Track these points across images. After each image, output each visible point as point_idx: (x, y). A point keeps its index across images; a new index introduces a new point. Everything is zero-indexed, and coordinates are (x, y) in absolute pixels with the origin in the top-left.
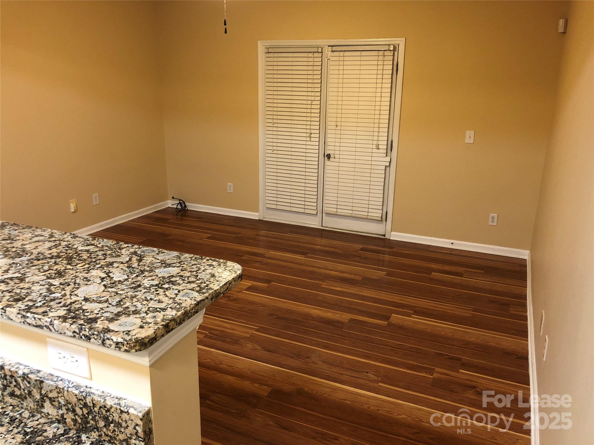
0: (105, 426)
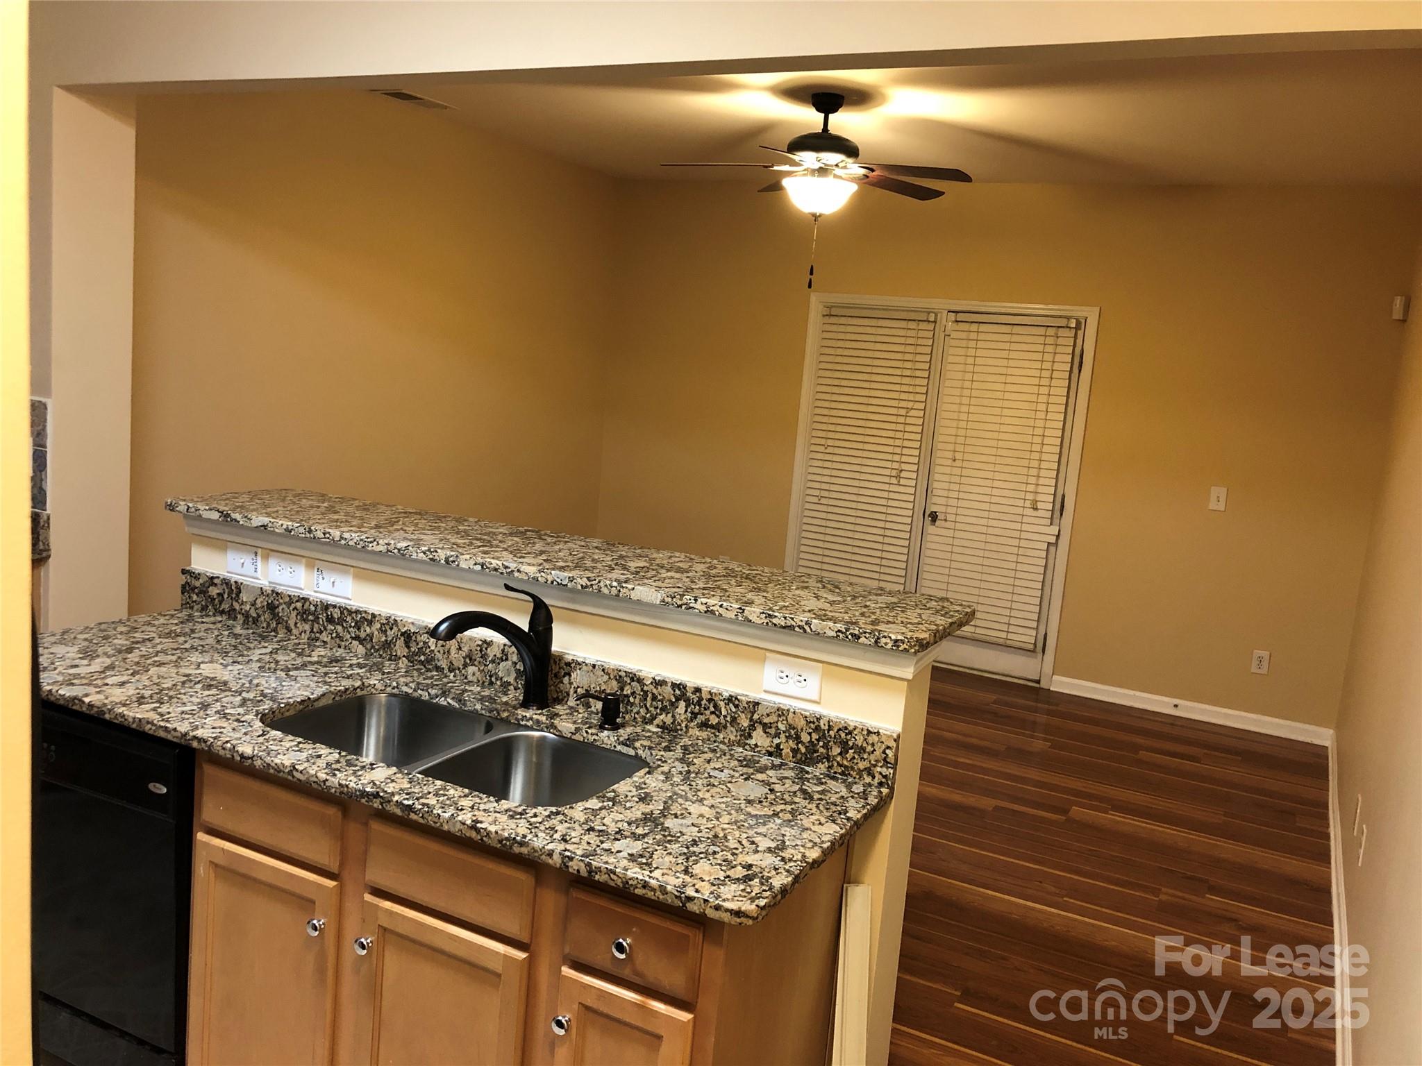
0: (840, 754)
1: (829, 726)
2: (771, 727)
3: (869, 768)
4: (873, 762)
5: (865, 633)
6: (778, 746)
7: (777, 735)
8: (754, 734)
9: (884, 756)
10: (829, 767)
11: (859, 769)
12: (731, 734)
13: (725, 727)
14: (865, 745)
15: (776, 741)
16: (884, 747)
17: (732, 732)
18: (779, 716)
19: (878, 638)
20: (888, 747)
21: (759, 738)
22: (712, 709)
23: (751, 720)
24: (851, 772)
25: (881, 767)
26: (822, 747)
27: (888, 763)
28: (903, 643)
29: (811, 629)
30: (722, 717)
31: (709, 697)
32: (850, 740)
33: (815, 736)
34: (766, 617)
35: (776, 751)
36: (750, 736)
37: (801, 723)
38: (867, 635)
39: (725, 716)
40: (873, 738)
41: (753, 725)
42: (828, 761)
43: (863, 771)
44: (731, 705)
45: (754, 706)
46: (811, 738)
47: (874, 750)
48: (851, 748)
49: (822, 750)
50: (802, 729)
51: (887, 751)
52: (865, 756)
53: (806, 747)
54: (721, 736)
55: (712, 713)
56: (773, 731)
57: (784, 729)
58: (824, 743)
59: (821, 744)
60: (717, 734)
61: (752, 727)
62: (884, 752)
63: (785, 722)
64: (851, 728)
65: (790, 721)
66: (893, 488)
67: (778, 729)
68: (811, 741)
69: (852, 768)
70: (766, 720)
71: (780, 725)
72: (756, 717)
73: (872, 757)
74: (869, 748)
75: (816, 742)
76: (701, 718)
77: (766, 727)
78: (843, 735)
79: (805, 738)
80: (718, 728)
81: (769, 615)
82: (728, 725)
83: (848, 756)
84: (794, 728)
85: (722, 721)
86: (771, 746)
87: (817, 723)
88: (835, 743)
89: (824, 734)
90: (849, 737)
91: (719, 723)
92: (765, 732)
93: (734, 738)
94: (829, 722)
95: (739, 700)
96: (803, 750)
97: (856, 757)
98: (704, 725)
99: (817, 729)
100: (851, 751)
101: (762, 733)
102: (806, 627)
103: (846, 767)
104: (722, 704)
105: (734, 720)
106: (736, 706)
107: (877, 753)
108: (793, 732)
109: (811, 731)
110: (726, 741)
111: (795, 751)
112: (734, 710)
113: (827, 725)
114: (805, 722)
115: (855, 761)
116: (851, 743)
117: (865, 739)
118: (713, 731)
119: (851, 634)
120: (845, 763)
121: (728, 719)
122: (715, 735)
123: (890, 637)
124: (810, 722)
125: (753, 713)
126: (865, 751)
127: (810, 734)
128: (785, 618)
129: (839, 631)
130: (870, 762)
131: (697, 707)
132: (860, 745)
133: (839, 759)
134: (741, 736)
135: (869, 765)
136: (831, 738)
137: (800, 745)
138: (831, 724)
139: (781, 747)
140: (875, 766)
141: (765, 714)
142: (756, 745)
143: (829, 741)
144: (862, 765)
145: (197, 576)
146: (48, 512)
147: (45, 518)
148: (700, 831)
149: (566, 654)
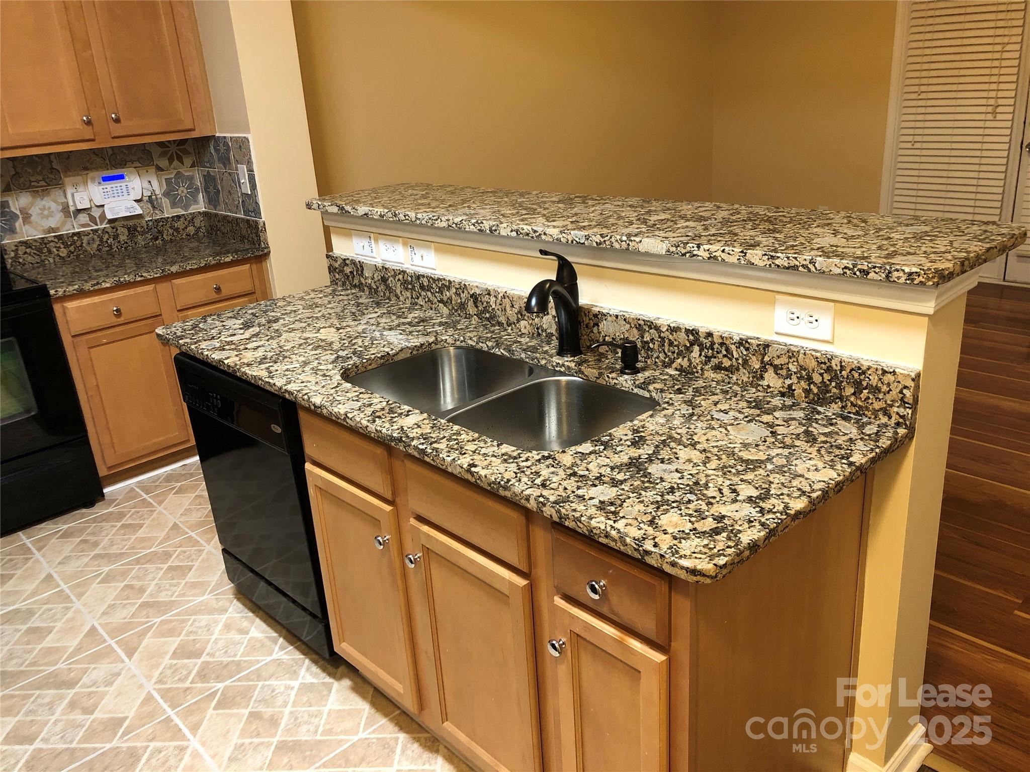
0: (854, 394)
1: (841, 366)
2: (782, 369)
3: (885, 408)
4: (889, 402)
5: (875, 267)
6: (790, 386)
7: (789, 376)
8: (766, 375)
9: (901, 395)
10: (843, 407)
11: (874, 409)
12: (744, 376)
13: (738, 369)
14: (880, 385)
15: (788, 382)
16: (900, 386)
17: (744, 373)
18: (790, 357)
19: (890, 272)
20: (905, 387)
21: (771, 379)
22: (725, 353)
23: (762, 362)
24: (866, 412)
25: (898, 407)
26: (835, 387)
27: (905, 403)
28: (919, 276)
29: (816, 268)
30: (734, 360)
31: (721, 341)
32: (864, 380)
33: (827, 377)
34: (768, 259)
35: (788, 392)
36: (762, 378)
37: (813, 364)
38: (877, 270)
39: (737, 359)
40: (889, 378)
41: (764, 367)
42: (842, 401)
43: (878, 411)
44: (742, 348)
45: (764, 349)
46: (823, 379)
47: (890, 390)
48: (866, 389)
49: (834, 390)
50: (813, 370)
51: (905, 391)
52: (881, 396)
53: (818, 387)
54: (735, 378)
55: (725, 356)
56: (784, 372)
57: (795, 370)
58: (837, 383)
59: (833, 384)
60: (731, 376)
61: (764, 369)
62: (901, 392)
63: (796, 363)
64: (864, 368)
65: (802, 363)
66: (988, 124)
67: (790, 370)
68: (823, 382)
69: (867, 409)
70: (777, 362)
71: (790, 366)
72: (766, 359)
73: (889, 398)
74: (885, 388)
75: (828, 383)
76: (714, 361)
77: (776, 368)
78: (856, 375)
79: (817, 378)
80: (731, 370)
81: (771, 256)
82: (740, 367)
83: (862, 396)
84: (805, 369)
85: (735, 363)
86: (783, 387)
87: (828, 364)
88: (848, 383)
89: (836, 375)
90: (862, 377)
91: (732, 366)
92: (777, 374)
93: (747, 380)
94: (841, 362)
95: (749, 344)
96: (815, 390)
97: (871, 397)
98: (718, 368)
99: (829, 369)
100: (865, 391)
101: (773, 375)
102: (811, 266)
103: (860, 407)
104: (733, 347)
105: (745, 362)
106: (747, 349)
107: (893, 393)
108: (804, 373)
109: (822, 371)
110: (740, 382)
111: (807, 392)
112: (745, 353)
113: (839, 365)
114: (816, 363)
115: (870, 401)
116: (864, 383)
117: (880, 379)
118: (726, 373)
119: (860, 270)
120: (859, 403)
121: (740, 361)
122: (729, 377)
123: (903, 271)
124: (822, 363)
125: (764, 355)
126: (880, 391)
127: (821, 374)
128: (788, 258)
129: (846, 268)
130: (886, 402)
131: (710, 351)
132: (874, 385)
133: (852, 399)
134: (753, 377)
135: (885, 406)
136: (843, 378)
137: (812, 386)
138: (843, 364)
139: (793, 388)
140: (891, 406)
141: (775, 356)
142: (769, 386)
143: (842, 382)
144: (877, 405)
145: (335, 259)
146: (263, 219)
147: (262, 224)
148: (682, 478)
149: (593, 306)
